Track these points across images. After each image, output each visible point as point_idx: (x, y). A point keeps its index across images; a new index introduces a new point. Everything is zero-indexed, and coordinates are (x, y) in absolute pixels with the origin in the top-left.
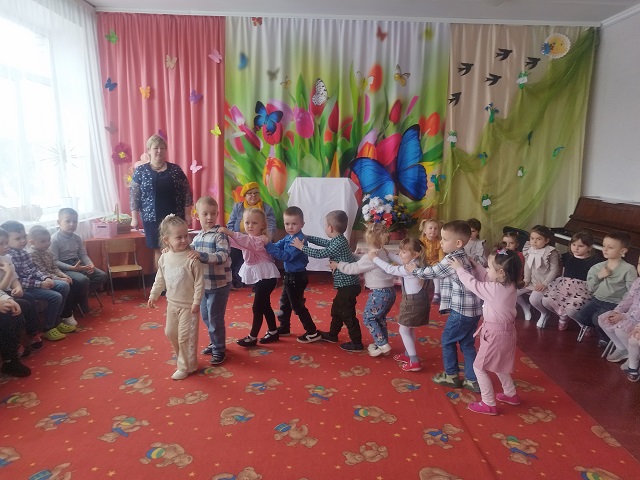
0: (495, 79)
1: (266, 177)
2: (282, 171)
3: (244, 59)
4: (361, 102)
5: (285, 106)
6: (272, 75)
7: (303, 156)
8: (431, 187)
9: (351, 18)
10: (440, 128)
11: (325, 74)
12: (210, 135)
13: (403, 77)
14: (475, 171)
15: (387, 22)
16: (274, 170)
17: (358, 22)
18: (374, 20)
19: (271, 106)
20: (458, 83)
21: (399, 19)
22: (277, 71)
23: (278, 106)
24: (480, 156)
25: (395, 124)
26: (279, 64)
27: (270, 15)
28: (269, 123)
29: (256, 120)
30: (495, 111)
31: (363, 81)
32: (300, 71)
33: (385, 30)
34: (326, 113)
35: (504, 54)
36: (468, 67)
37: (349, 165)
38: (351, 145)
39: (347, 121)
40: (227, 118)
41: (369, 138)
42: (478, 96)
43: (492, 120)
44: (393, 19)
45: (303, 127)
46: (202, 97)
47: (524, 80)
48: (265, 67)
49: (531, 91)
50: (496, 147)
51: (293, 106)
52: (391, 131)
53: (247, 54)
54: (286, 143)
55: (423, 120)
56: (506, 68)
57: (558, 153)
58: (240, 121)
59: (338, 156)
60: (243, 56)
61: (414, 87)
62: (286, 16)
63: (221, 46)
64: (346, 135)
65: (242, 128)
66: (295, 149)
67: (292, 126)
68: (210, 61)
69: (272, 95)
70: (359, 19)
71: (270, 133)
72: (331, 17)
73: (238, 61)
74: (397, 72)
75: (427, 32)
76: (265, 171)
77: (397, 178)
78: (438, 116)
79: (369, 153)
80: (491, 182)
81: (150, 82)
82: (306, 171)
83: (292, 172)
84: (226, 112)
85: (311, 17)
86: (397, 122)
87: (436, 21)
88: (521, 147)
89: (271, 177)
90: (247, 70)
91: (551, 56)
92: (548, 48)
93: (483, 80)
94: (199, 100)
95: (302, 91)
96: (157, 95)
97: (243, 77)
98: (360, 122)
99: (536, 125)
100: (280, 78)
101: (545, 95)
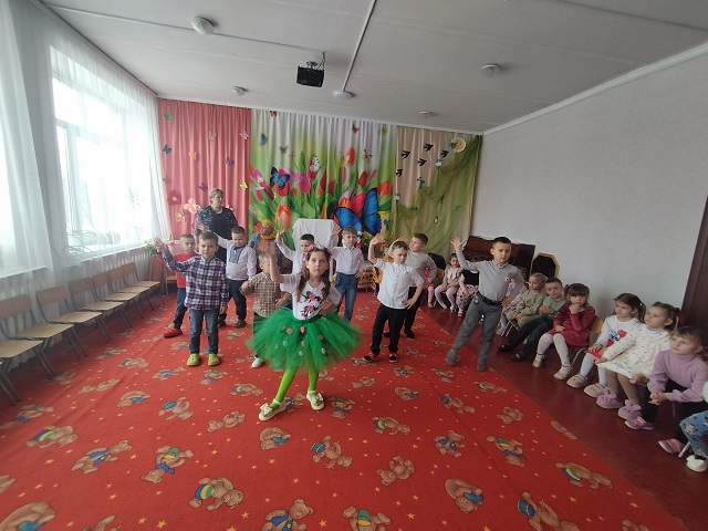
0: (423, 162)
1: (277, 217)
2: (288, 214)
3: (264, 138)
4: (341, 171)
5: (292, 171)
6: (283, 150)
7: (303, 204)
8: (384, 227)
9: (336, 117)
10: (390, 191)
11: (318, 152)
12: (239, 188)
13: (368, 157)
14: (410, 218)
15: (358, 122)
16: (283, 213)
17: (340, 120)
18: (350, 120)
19: (282, 171)
20: (401, 163)
21: (367, 120)
22: (287, 148)
23: (288, 172)
24: (413, 209)
25: (362, 187)
26: (288, 143)
27: (282, 110)
28: (280, 182)
29: (271, 179)
30: (422, 182)
31: (343, 158)
32: (302, 149)
33: (357, 126)
34: (319, 177)
35: (429, 147)
36: (408, 154)
37: (333, 212)
38: (334, 199)
39: (332, 183)
40: (251, 178)
41: (346, 195)
42: (413, 173)
43: (421, 187)
44: (363, 120)
45: (303, 184)
46: (233, 162)
47: (439, 164)
48: (278, 145)
49: (443, 171)
50: (422, 203)
51: (297, 171)
52: (360, 191)
53: (266, 134)
54: (292, 195)
55: (379, 185)
56: (429, 157)
57: (458, 208)
58: (260, 180)
59: (326, 205)
60: (263, 136)
61: (374, 164)
62: (293, 112)
63: (248, 129)
64: (331, 192)
65: (261, 184)
66: (297, 199)
67: (296, 184)
68: (240, 137)
69: (282, 164)
70: (341, 118)
71: (281, 188)
72: (323, 115)
73: (259, 139)
74: (364, 153)
75: (383, 130)
76: (277, 214)
77: (362, 220)
78: (389, 183)
79: (346, 204)
80: (420, 226)
81: (196, 149)
82: (305, 215)
83: (295, 215)
84: (250, 173)
85: (309, 114)
86: (363, 185)
87: (389, 124)
88: (437, 204)
89: (281, 217)
90: (266, 145)
91: (455, 151)
92: (454, 145)
93: (416, 162)
94: (232, 163)
95: (303, 162)
96: (201, 158)
97: (263, 151)
98: (340, 184)
99: (446, 191)
100: (288, 152)
101: (451, 174)
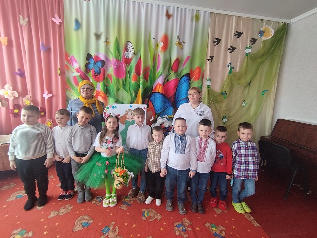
2: (105, 99)
3: (78, 24)
4: (155, 57)
5: (107, 57)
6: (98, 36)
7: (118, 90)
9: (149, 2)
10: (201, 76)
11: (132, 39)
12: (57, 74)
13: (181, 44)
15: (172, 8)
16: (100, 98)
17: (154, 6)
18: (164, 5)
19: (97, 57)
20: (212, 50)
21: (180, 6)
22: (101, 34)
23: (102, 58)
24: (223, 93)
25: (175, 73)
26: (102, 29)
28: (96, 68)
29: (87, 66)
30: (232, 68)
31: (157, 45)
32: (116, 35)
33: (171, 12)
34: (133, 64)
35: (239, 34)
36: (218, 41)
38: (148, 84)
39: (146, 70)
40: (66, 63)
41: (160, 81)
42: (225, 59)
43: (230, 73)
44: (177, 5)
45: (118, 71)
46: (50, 48)
47: (248, 51)
48: (93, 31)
49: (252, 57)
51: (112, 57)
52: (173, 77)
53: (79, 20)
54: (107, 80)
56: (240, 43)
58: (76, 66)
59: (141, 91)
60: (77, 21)
61: (187, 51)
63: (61, 14)
64: (145, 78)
65: (78, 70)
66: (113, 86)
67: (111, 71)
69: (97, 50)
71: (96, 74)
74: (178, 40)
75: (196, 16)
77: (175, 104)
78: (200, 69)
79: (160, 90)
80: (228, 109)
81: (8, 34)
82: (120, 100)
83: (111, 100)
84: (66, 59)
86: (176, 72)
87: (202, 10)
88: (245, 88)
90: (80, 31)
91: (263, 38)
92: (262, 33)
93: (227, 49)
94: (48, 50)
95: (118, 48)
97: (78, 37)
98: (154, 70)
99: (254, 76)
100: (103, 38)
101: (259, 60)
